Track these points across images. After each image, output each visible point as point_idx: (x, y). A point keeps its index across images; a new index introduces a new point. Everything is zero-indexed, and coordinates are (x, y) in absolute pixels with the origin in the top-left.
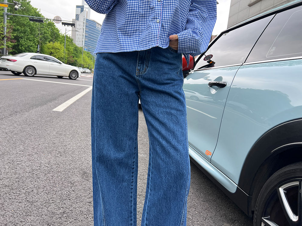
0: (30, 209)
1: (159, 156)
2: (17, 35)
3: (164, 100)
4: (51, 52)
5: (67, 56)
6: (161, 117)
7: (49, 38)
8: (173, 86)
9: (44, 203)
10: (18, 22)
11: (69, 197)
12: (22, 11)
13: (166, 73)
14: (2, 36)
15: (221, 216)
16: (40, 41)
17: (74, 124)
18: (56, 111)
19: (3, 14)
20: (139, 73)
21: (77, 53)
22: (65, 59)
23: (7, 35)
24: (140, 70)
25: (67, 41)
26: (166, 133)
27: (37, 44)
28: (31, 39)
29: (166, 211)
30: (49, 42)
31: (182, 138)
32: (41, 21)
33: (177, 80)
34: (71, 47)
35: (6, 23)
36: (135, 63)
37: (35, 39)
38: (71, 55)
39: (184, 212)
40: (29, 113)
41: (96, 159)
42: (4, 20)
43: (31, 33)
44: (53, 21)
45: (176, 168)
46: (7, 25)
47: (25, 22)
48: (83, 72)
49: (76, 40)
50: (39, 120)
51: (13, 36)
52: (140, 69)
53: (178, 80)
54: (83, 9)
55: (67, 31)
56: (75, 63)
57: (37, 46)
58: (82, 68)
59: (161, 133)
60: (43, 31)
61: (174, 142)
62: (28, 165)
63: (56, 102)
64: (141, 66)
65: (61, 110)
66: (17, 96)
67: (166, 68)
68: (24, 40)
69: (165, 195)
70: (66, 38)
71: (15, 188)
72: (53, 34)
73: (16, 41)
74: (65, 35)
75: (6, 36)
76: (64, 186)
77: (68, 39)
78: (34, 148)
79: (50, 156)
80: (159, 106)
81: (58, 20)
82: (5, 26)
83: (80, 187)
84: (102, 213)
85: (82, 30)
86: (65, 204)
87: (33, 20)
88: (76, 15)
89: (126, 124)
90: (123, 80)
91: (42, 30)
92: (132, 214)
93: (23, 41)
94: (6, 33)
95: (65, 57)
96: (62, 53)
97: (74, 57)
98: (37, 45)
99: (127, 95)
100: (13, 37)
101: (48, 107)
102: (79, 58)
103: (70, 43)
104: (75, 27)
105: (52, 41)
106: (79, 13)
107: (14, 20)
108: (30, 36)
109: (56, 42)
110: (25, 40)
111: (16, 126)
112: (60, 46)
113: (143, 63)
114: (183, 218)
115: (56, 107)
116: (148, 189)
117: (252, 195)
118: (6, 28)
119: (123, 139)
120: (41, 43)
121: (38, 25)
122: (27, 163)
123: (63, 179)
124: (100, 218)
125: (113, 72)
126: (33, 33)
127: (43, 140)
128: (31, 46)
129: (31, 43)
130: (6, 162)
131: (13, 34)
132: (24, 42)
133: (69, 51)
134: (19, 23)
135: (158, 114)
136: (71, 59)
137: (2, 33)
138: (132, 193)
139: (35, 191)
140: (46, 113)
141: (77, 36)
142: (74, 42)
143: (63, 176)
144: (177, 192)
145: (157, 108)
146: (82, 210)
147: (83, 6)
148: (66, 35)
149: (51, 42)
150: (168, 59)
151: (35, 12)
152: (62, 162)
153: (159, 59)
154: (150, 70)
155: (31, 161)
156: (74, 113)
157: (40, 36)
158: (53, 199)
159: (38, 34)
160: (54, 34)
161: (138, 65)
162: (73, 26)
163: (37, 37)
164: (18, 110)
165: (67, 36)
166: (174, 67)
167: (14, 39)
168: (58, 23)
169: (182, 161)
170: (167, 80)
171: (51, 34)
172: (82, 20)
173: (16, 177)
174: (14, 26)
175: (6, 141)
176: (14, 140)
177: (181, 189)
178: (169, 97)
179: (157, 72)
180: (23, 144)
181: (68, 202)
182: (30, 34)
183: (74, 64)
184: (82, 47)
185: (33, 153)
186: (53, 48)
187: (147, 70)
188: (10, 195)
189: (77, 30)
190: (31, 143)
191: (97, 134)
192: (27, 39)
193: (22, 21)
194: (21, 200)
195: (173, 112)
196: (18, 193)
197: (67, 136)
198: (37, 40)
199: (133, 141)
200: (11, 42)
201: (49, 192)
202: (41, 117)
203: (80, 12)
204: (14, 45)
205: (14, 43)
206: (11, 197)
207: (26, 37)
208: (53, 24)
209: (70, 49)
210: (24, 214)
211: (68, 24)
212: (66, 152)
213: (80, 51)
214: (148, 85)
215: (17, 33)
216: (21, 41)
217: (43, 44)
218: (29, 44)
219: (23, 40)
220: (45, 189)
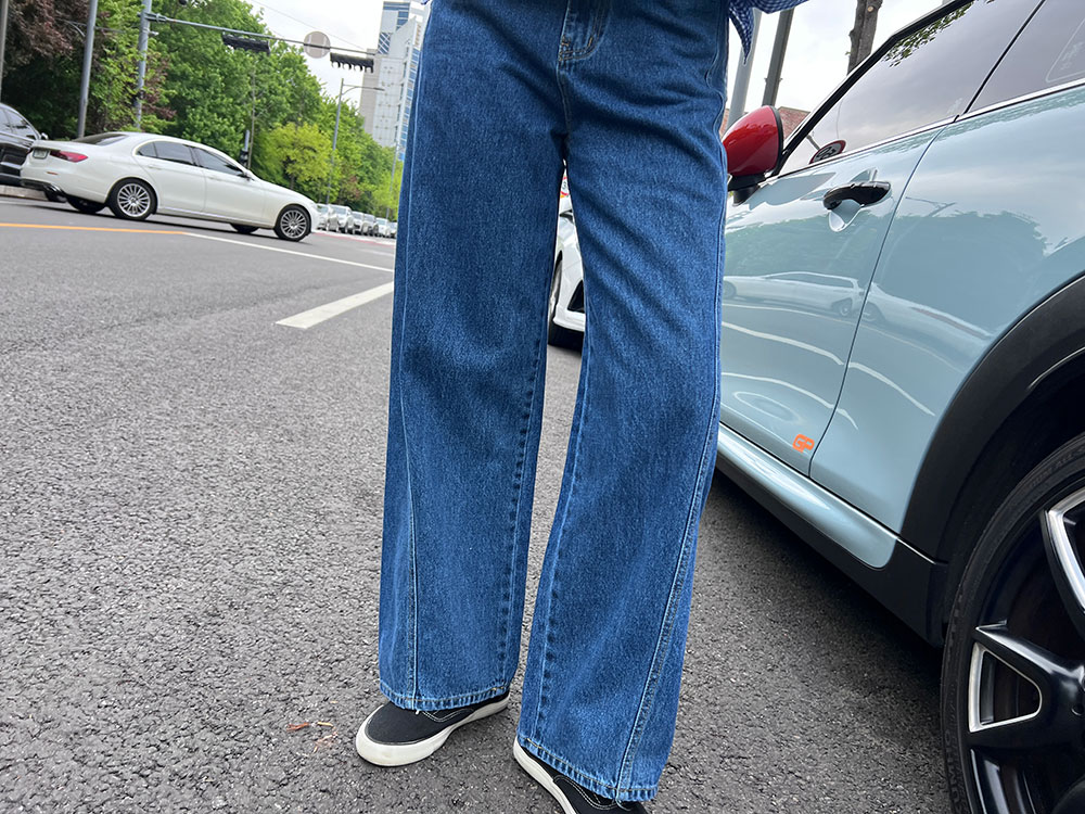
0: (179, 560)
1: (616, 355)
2: (180, 93)
3: (650, 159)
4: (288, 157)
5: (338, 176)
6: (632, 216)
7: (284, 111)
8: (684, 112)
9: (223, 550)
10: (187, 51)
11: (306, 548)
12: (203, 14)
13: (662, 63)
14: (130, 90)
15: (830, 667)
16: (254, 118)
17: (343, 365)
18: (289, 327)
19: (139, 16)
20: (571, 54)
21: (374, 167)
22: (333, 186)
23: (148, 90)
24: (572, 44)
25: (344, 121)
26: (645, 270)
27: (243, 127)
28: (224, 110)
29: (624, 547)
30: (284, 123)
31: (700, 292)
32: (260, 47)
33: (700, 95)
34: (354, 146)
35: (146, 48)
36: (558, 18)
37: (237, 111)
38: (353, 173)
39: (687, 547)
40: (197, 322)
41: (402, 358)
42: (140, 39)
43: (226, 88)
44: (302, 50)
45: (671, 391)
46: (148, 57)
47: (209, 49)
48: (388, 234)
49: (375, 125)
50: (231, 342)
51: (167, 96)
52: (575, 38)
53: (706, 97)
54: (406, 15)
55: (345, 89)
56: (366, 203)
57: (241, 136)
58: (386, 220)
59: (627, 272)
60: (266, 87)
61: (670, 302)
62: (181, 451)
63: (291, 302)
64: (576, 28)
65: (305, 326)
66: (164, 276)
67: (664, 44)
68: (202, 114)
69: (624, 485)
70: (340, 113)
71: (136, 502)
72: (297, 97)
73: (174, 113)
74: (337, 102)
75: (145, 93)
76: (292, 517)
77: (347, 118)
78: (204, 412)
79: (256, 439)
80: (633, 178)
81: (317, 44)
82: (142, 60)
83: (346, 529)
84: (409, 549)
85: (396, 90)
86: (290, 562)
87: (236, 44)
88: (381, 36)
89: (510, 247)
90: (512, 85)
91: (262, 82)
92: (511, 577)
93: (198, 116)
94: (143, 84)
95: (333, 177)
96: (325, 164)
97: (361, 180)
98: (244, 132)
99: (522, 137)
100: (167, 101)
101: (262, 313)
102: (381, 186)
103: (351, 131)
104: (372, 71)
105: (292, 121)
106: (391, 28)
107: (173, 42)
108: (223, 99)
109: (306, 124)
110: (206, 111)
111: (154, 349)
112: (318, 138)
113: (583, 19)
114: (681, 566)
115: (287, 315)
116: (568, 475)
117: (946, 562)
118: (144, 64)
119: (496, 300)
120: (257, 126)
121: (253, 63)
122: (180, 447)
123: (293, 501)
124: (400, 569)
125: (480, 52)
126: (234, 89)
127: (235, 394)
128: (224, 134)
129: (224, 123)
130: (112, 436)
131: (167, 89)
132: (200, 120)
133: (346, 157)
134: (188, 54)
135: (624, 205)
136: (352, 187)
137: (131, 80)
138: (515, 501)
139: (198, 517)
140: (253, 327)
141: (377, 107)
142: (366, 129)
143: (291, 494)
144: (666, 477)
145: (622, 187)
146: (347, 586)
147: (404, 4)
148: (340, 102)
149: (291, 125)
150: (676, 15)
151: (244, 19)
152: (295, 456)
153: (643, 8)
154: (608, 44)
155: (193, 443)
156: (346, 339)
157: (255, 101)
158: (254, 546)
159: (250, 93)
160: (303, 99)
161: (569, 27)
162: (369, 69)
163: (245, 106)
164: (165, 311)
165: (344, 107)
166: (692, 47)
167: (166, 106)
168: (319, 56)
169: (693, 368)
170: (666, 87)
171: (292, 96)
172: (402, 55)
173: (141, 476)
174: (173, 62)
175: (120, 385)
176: (144, 383)
177: (681, 467)
178: (669, 147)
179: (630, 55)
180: (170, 396)
181: (301, 561)
182: (223, 92)
183: (360, 207)
184: (394, 148)
185: (202, 425)
186: (293, 145)
187: (599, 44)
188: (116, 517)
189: (380, 86)
190: (197, 399)
191: (411, 273)
192: (210, 110)
193: (199, 45)
194: (151, 534)
195: (678, 199)
196: (144, 516)
197: (319, 393)
198: (244, 113)
199: (532, 317)
200: (160, 117)
201: (242, 527)
202: (236, 336)
203: (395, 25)
204: (169, 126)
205: (167, 120)
206: (118, 524)
207: (208, 103)
208: (302, 60)
209: (352, 151)
210: (158, 570)
211: (351, 62)
212: (307, 434)
213: (386, 163)
214: (596, 101)
215: (181, 86)
216: (190, 116)
217: (263, 130)
218: (217, 127)
219: (199, 111)
220: (232, 518)
